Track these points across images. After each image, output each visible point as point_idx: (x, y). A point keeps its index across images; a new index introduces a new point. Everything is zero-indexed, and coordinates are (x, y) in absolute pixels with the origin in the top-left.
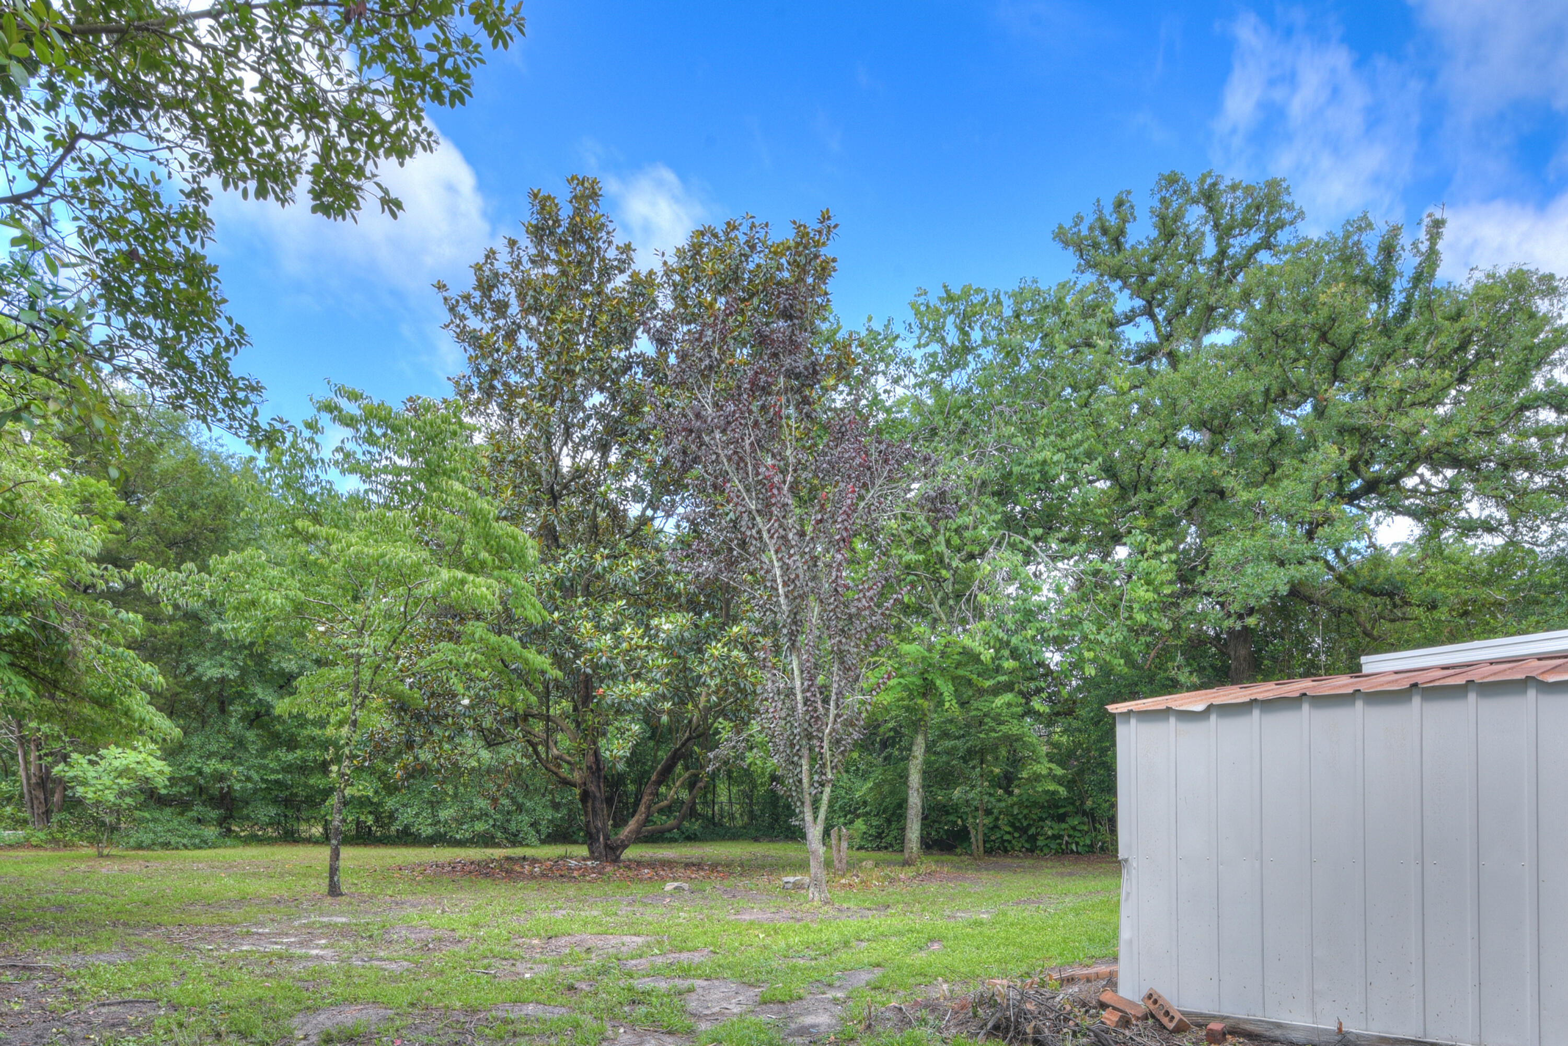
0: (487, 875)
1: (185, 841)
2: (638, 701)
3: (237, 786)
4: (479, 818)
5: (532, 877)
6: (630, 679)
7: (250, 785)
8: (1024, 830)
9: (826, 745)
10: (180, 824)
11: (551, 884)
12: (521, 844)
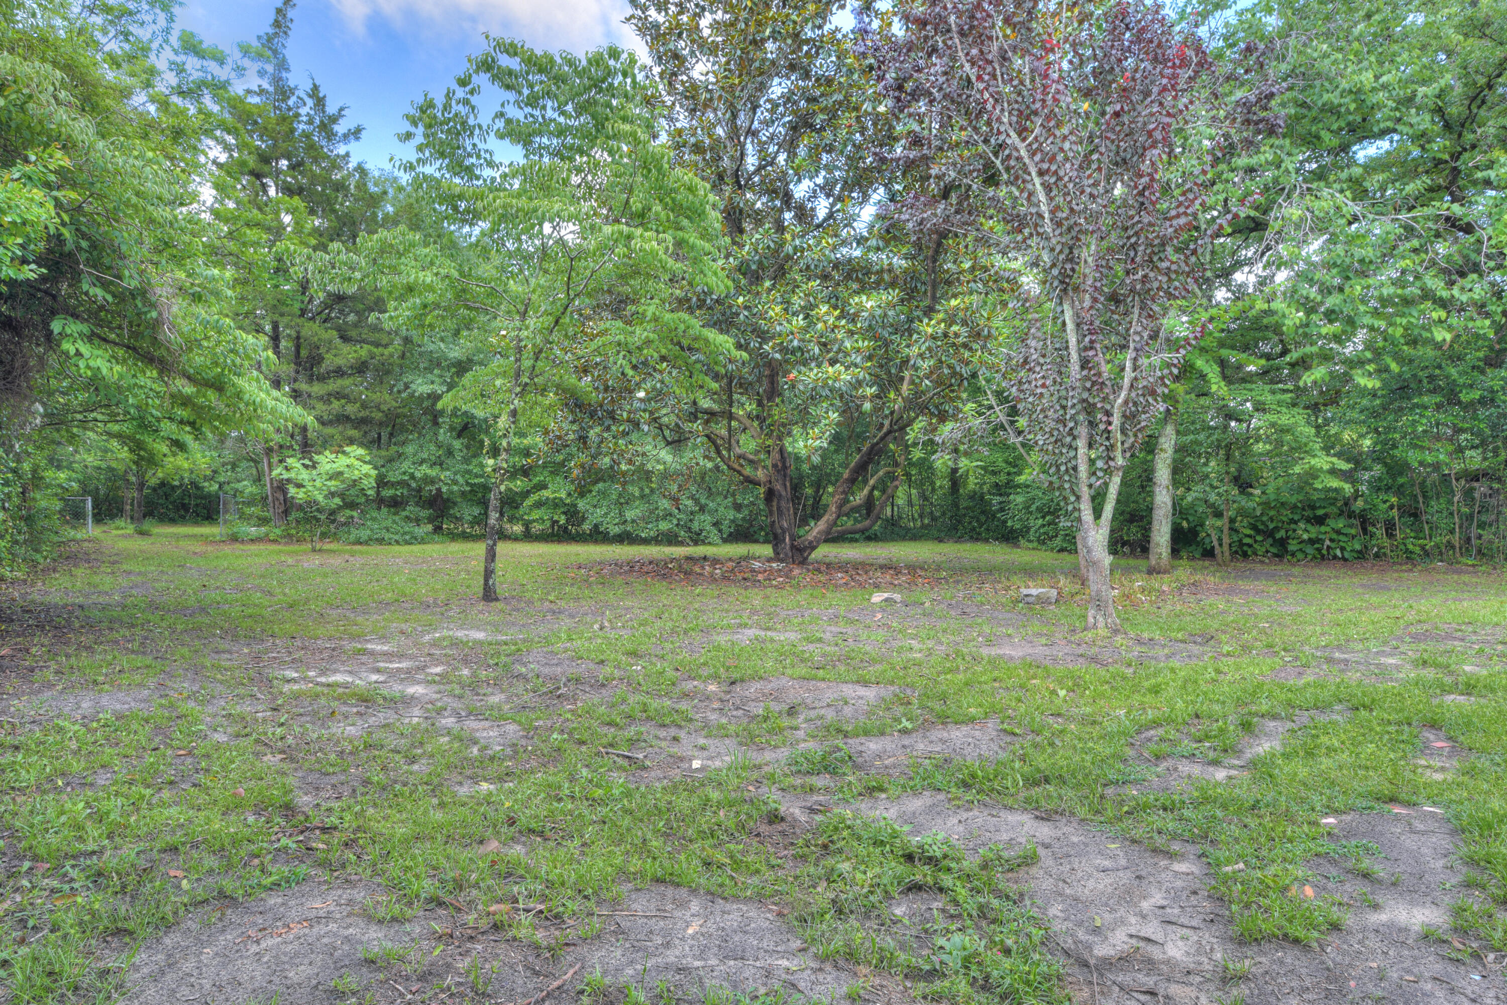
0: (664, 577)
1: (396, 537)
2: (837, 385)
3: (444, 489)
4: (664, 518)
5: (713, 579)
6: (826, 364)
7: (455, 488)
8: (1269, 534)
9: (1116, 420)
10: (394, 522)
11: (733, 590)
12: (703, 543)
